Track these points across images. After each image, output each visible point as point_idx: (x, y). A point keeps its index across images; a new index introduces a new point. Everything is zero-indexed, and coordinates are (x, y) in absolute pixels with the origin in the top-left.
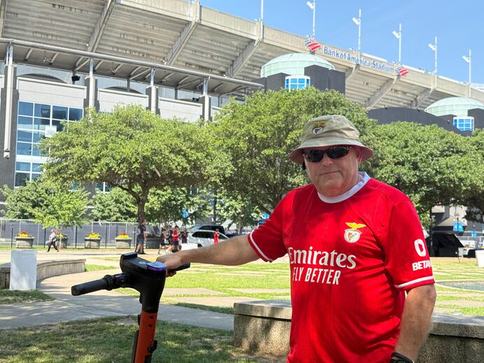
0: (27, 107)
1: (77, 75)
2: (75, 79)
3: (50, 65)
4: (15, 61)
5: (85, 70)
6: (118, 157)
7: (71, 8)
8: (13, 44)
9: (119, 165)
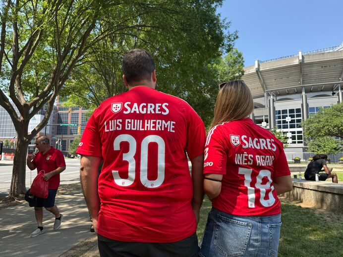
0: (312, 109)
1: (334, 92)
2: (333, 94)
3: (322, 91)
4: (306, 92)
5: (337, 89)
6: (332, 125)
7: (330, 66)
8: (304, 86)
9: (333, 129)
